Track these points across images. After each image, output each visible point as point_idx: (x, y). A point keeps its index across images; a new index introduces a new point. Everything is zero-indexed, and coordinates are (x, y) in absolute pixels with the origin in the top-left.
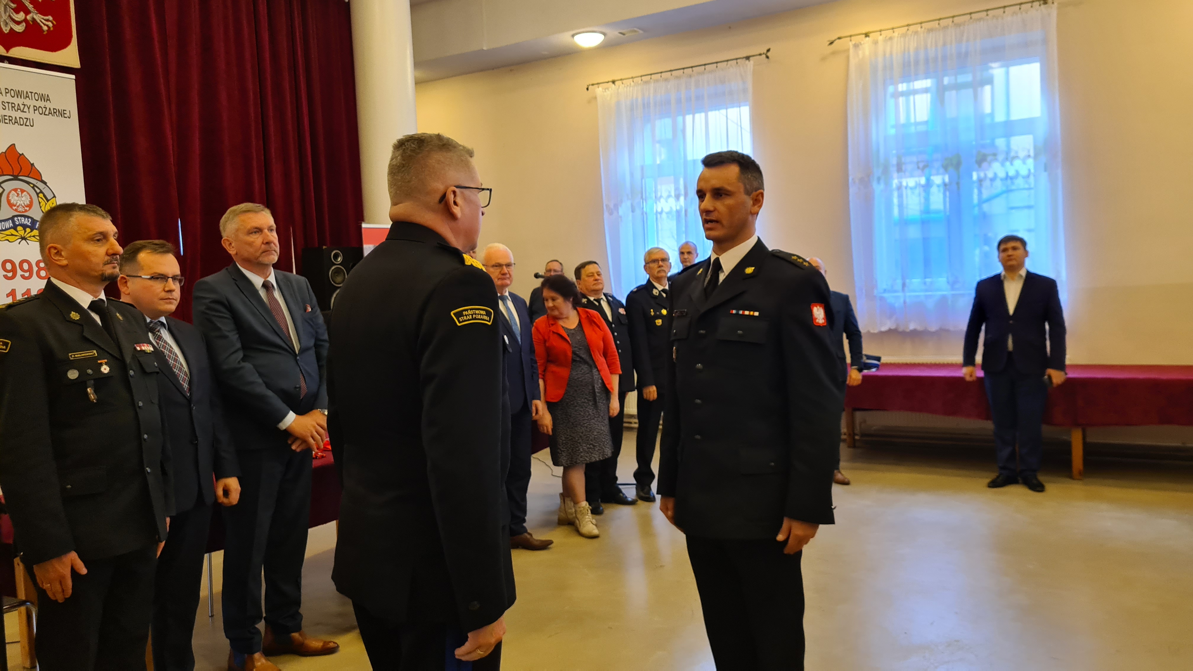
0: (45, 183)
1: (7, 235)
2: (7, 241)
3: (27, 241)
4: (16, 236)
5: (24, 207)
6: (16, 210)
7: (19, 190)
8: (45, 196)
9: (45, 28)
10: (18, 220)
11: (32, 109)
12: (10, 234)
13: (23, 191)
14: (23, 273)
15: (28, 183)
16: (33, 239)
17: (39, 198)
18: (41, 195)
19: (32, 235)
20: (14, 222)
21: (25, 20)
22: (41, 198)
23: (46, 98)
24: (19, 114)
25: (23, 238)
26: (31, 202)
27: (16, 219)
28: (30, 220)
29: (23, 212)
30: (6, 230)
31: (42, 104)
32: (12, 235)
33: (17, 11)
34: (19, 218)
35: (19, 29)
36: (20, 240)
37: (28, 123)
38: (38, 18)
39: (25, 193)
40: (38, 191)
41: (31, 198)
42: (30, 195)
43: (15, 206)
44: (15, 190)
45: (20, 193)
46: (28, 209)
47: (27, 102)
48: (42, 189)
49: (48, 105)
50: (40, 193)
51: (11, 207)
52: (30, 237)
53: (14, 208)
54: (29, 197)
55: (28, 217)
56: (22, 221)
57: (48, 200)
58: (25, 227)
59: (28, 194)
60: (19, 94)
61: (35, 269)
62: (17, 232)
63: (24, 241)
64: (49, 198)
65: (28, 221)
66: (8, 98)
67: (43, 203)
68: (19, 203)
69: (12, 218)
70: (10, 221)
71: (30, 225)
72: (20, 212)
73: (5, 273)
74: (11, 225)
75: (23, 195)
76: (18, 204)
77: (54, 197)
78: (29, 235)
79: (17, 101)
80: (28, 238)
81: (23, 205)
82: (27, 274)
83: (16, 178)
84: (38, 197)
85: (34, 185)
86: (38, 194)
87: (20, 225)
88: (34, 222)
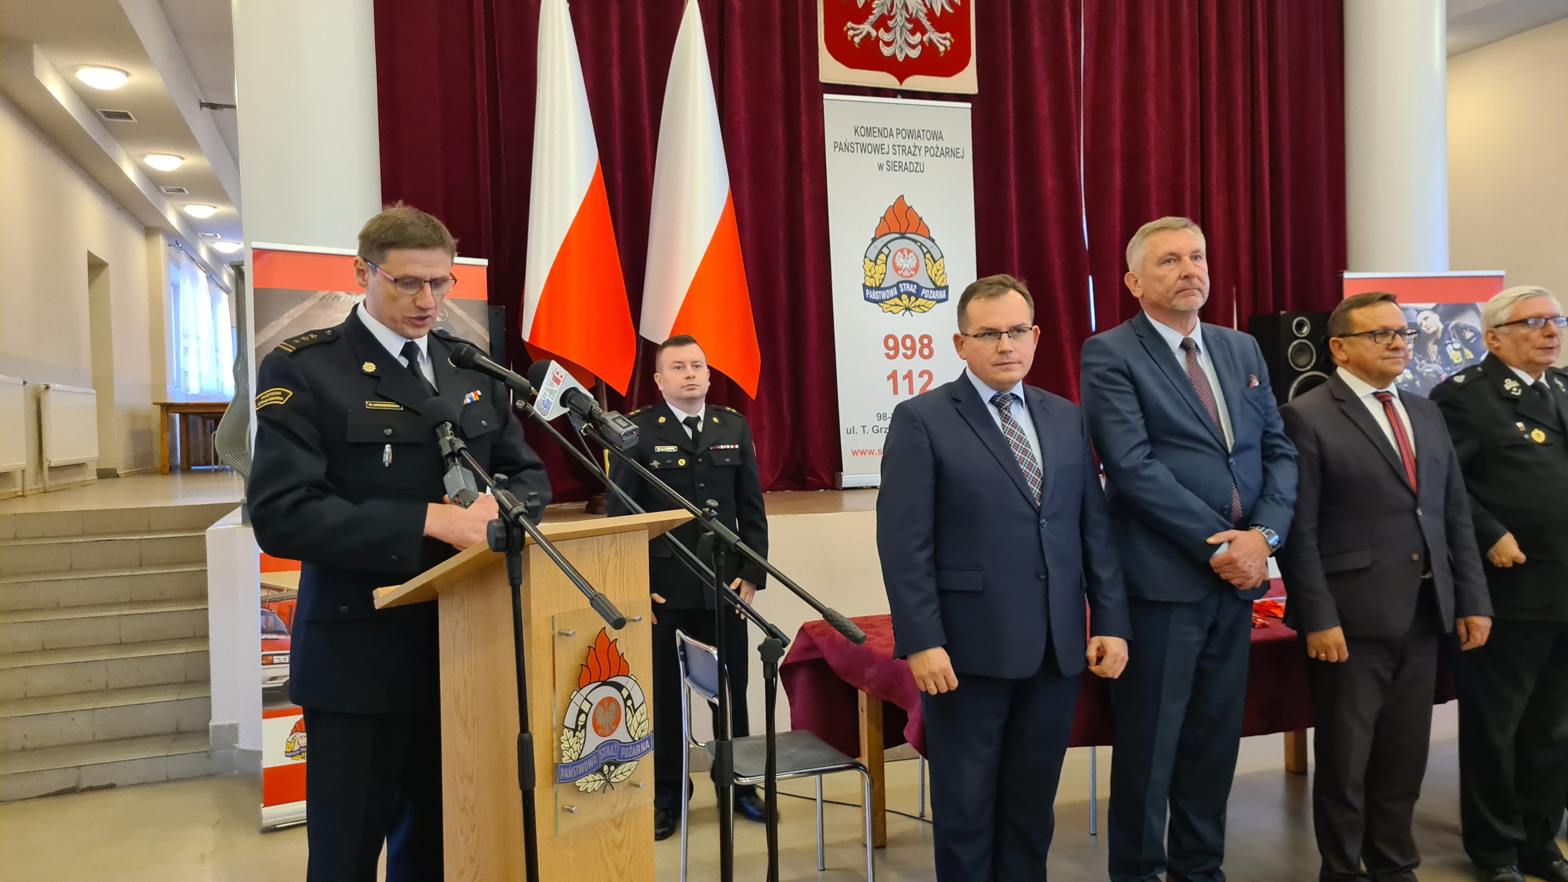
0: (933, 241)
1: (891, 305)
2: (891, 313)
3: (911, 311)
4: (900, 306)
5: (909, 271)
6: (901, 275)
7: (905, 251)
8: (932, 256)
9: (942, 49)
10: (903, 287)
11: (923, 150)
12: (894, 304)
13: (909, 252)
14: (905, 351)
15: (915, 241)
16: (918, 309)
17: (926, 260)
18: (928, 256)
19: (917, 305)
20: (898, 289)
21: (922, 43)
22: (928, 259)
23: (937, 136)
24: (910, 158)
25: (908, 309)
26: (918, 264)
27: (901, 285)
28: (915, 286)
29: (908, 277)
30: (890, 299)
31: (933, 143)
32: (896, 305)
33: (913, 32)
34: (904, 284)
35: (915, 54)
36: (904, 311)
37: (919, 168)
38: (934, 36)
39: (911, 254)
40: (925, 250)
41: (917, 260)
42: (917, 257)
43: (900, 270)
44: (902, 251)
45: (906, 254)
46: (913, 273)
47: (919, 142)
48: (929, 248)
49: (941, 144)
50: (927, 252)
51: (897, 272)
52: (914, 307)
53: (900, 272)
54: (915, 258)
55: (914, 283)
56: (907, 287)
57: (935, 262)
58: (909, 294)
59: (915, 254)
60: (910, 134)
61: (918, 346)
62: (901, 300)
63: (908, 312)
64: (936, 259)
65: (914, 288)
66: (899, 141)
67: (929, 266)
68: (905, 266)
69: (897, 285)
70: (895, 288)
71: (915, 292)
72: (905, 277)
73: (887, 351)
74: (896, 293)
75: (909, 256)
76: (904, 268)
77: (942, 257)
78: (913, 305)
79: (908, 142)
80: (913, 309)
81: (909, 268)
82: (909, 353)
83: (903, 236)
84: (925, 257)
85: (922, 244)
86: (925, 254)
87: (905, 293)
88: (919, 288)
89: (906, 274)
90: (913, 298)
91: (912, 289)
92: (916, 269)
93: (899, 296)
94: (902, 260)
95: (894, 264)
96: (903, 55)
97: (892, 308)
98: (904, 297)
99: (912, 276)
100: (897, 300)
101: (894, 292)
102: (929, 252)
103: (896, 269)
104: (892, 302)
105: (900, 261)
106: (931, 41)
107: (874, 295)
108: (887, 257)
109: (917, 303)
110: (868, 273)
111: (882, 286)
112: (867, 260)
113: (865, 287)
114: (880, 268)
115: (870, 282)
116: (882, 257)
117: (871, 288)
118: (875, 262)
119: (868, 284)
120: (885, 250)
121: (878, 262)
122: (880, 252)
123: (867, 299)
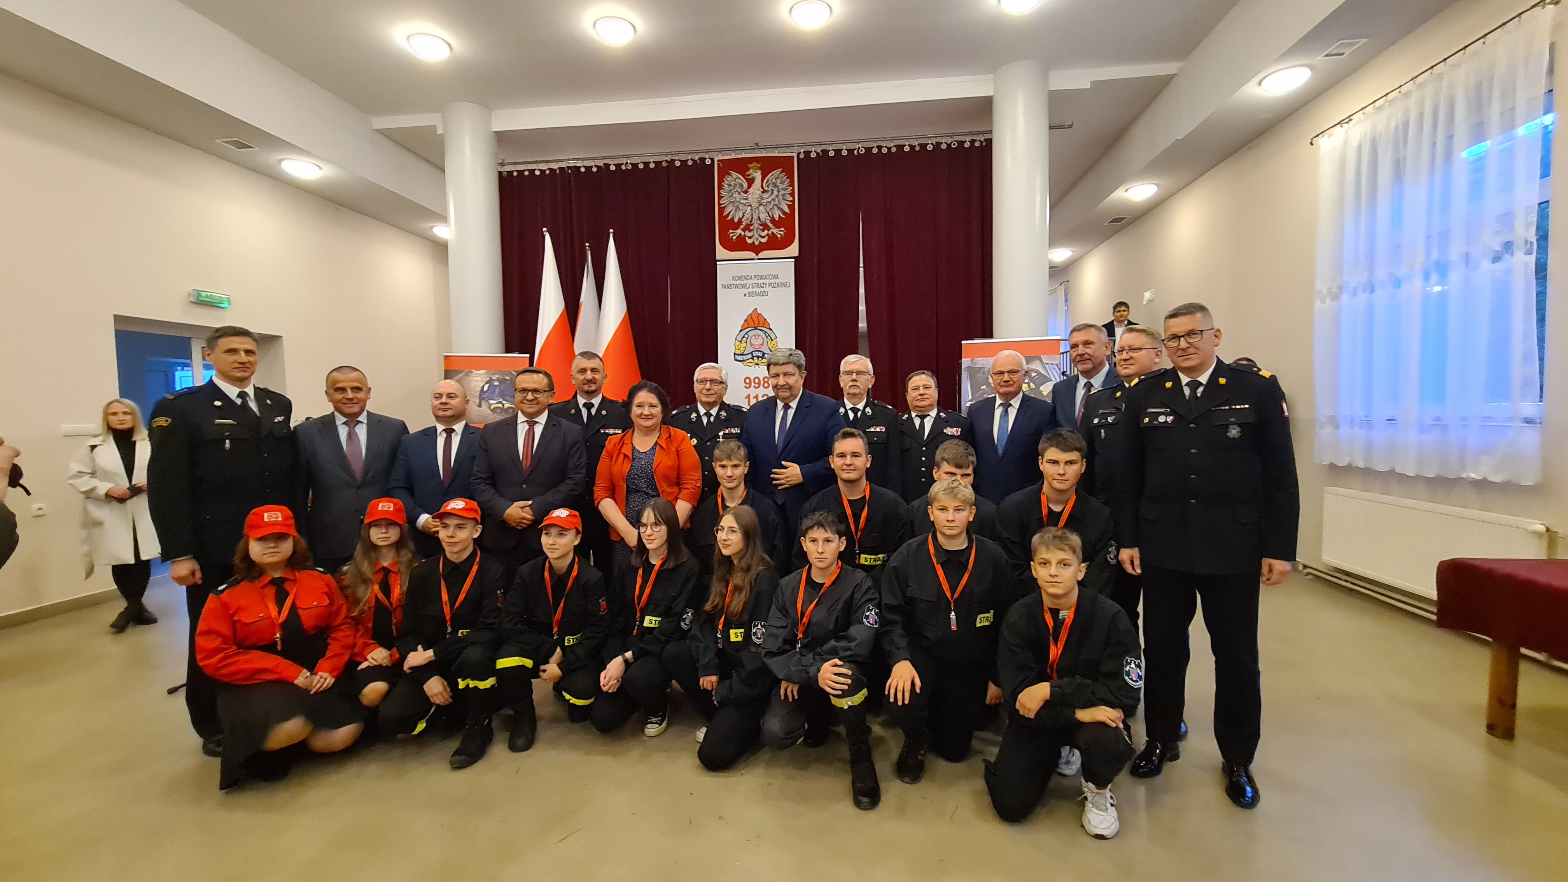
0: (771, 330)
2: (748, 366)
4: (753, 363)
5: (759, 346)
6: (754, 348)
7: (757, 336)
8: (771, 338)
9: (779, 236)
10: (755, 353)
11: (767, 285)
12: (750, 362)
13: (759, 336)
15: (762, 330)
16: (762, 364)
18: (769, 338)
20: (752, 355)
21: (768, 235)
23: (776, 277)
24: (761, 289)
25: (757, 364)
26: (763, 342)
29: (758, 349)
30: (748, 359)
31: (773, 281)
33: (763, 230)
35: (764, 240)
36: (755, 365)
37: (765, 294)
38: (775, 231)
40: (767, 335)
41: (763, 339)
43: (754, 345)
44: (755, 336)
47: (766, 281)
48: (769, 333)
49: (777, 281)
55: (761, 351)
57: (772, 340)
59: (762, 337)
60: (761, 277)
62: (754, 360)
63: (757, 366)
66: (756, 281)
68: (756, 343)
69: (751, 353)
71: (762, 356)
75: (759, 338)
77: (776, 338)
78: (760, 362)
79: (760, 282)
80: (759, 364)
81: (758, 344)
83: (756, 328)
84: (767, 339)
85: (766, 332)
86: (767, 337)
87: (756, 356)
88: (764, 354)
89: (757, 347)
90: (760, 359)
91: (760, 354)
92: (762, 345)
93: (752, 358)
94: (755, 340)
95: (751, 342)
96: (758, 242)
97: (748, 364)
98: (755, 358)
99: (760, 348)
100: (751, 360)
101: (750, 356)
102: (769, 336)
103: (752, 345)
104: (748, 361)
105: (754, 341)
106: (772, 232)
107: (740, 358)
108: (747, 339)
109: (762, 361)
110: (737, 347)
111: (745, 353)
112: (736, 341)
113: (735, 354)
114: (744, 345)
115: (738, 352)
116: (745, 339)
117: (738, 355)
118: (741, 342)
119: (737, 353)
120: (746, 336)
121: (743, 342)
122: (744, 337)
123: (736, 360)
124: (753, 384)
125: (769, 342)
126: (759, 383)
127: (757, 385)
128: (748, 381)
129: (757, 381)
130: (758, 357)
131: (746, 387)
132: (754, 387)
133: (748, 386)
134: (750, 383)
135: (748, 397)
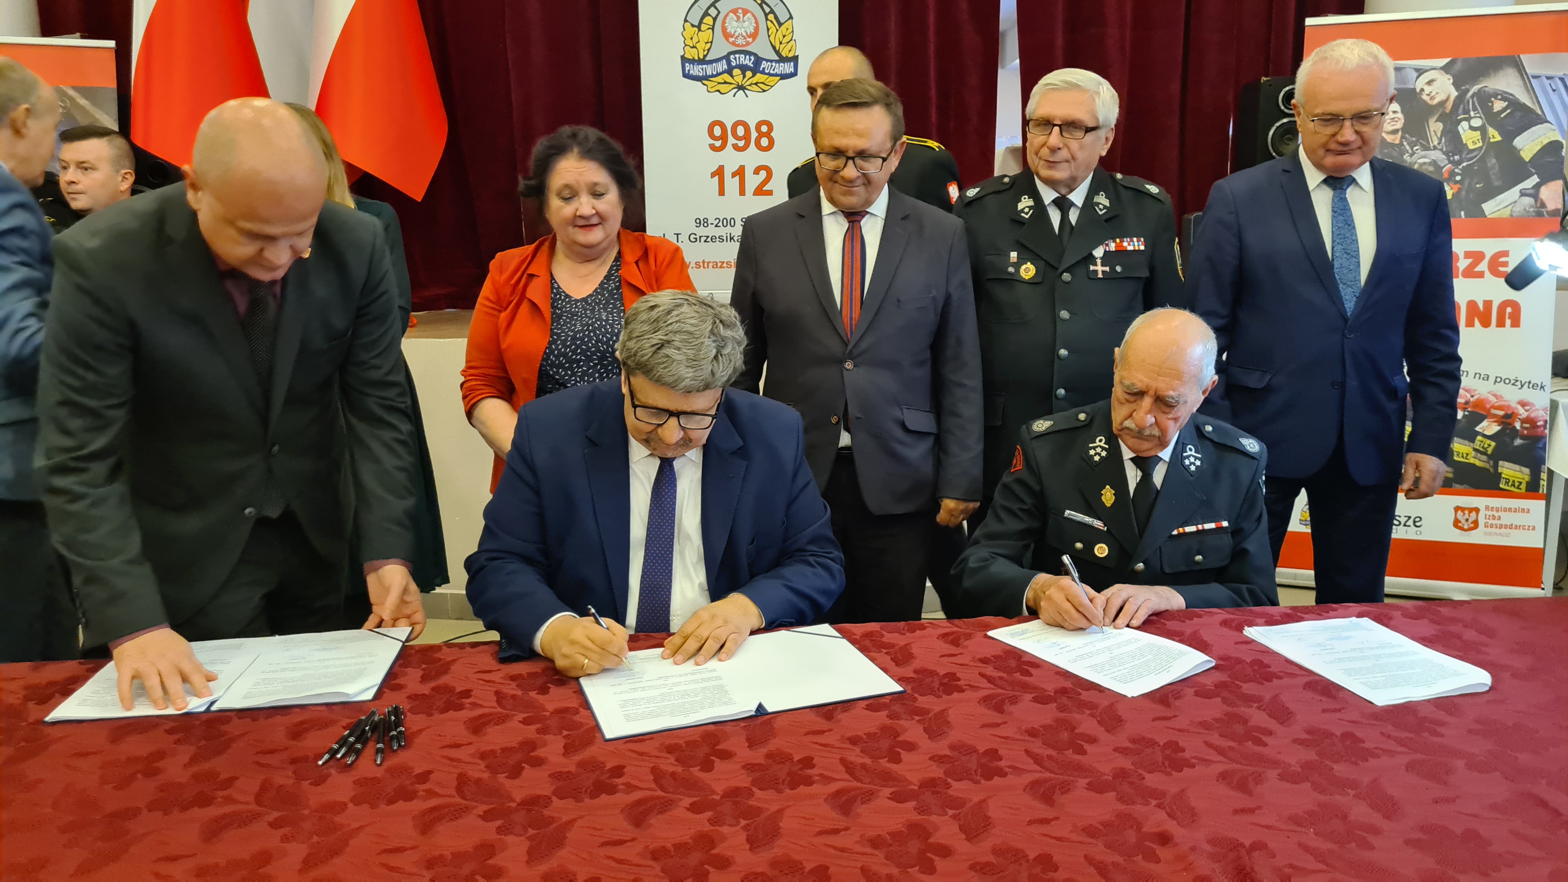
1: (719, 83)
2: (718, 93)
3: (746, 91)
4: (731, 84)
5: (745, 38)
7: (740, 11)
8: (776, 18)
10: (735, 59)
12: (723, 81)
13: (745, 12)
14: (735, 142)
16: (755, 88)
17: (768, 22)
18: (771, 17)
19: (754, 82)
20: (729, 63)
22: (771, 21)
25: (741, 88)
26: (757, 29)
27: (732, 57)
28: (752, 58)
29: (743, 46)
30: (718, 75)
32: (725, 83)
34: (737, 56)
36: (736, 90)
39: (749, 15)
40: (767, 10)
41: (757, 22)
43: (732, 36)
45: (741, 15)
46: (750, 40)
48: (773, 7)
50: (770, 13)
51: (727, 40)
52: (750, 85)
53: (731, 40)
54: (754, 21)
55: (750, 53)
56: (741, 59)
57: (780, 24)
59: (753, 15)
61: (754, 135)
62: (732, 77)
63: (741, 91)
64: (782, 22)
65: (750, 60)
68: (739, 31)
69: (727, 58)
70: (724, 61)
71: (752, 66)
72: (738, 46)
73: (712, 142)
74: (725, 67)
75: (746, 18)
76: (737, 34)
77: (791, 18)
78: (749, 83)
80: (748, 87)
81: (744, 34)
85: (763, 2)
86: (766, 15)
87: (738, 67)
88: (758, 60)
89: (740, 41)
90: (749, 74)
91: (748, 61)
92: (754, 35)
93: (729, 71)
94: (735, 24)
95: (724, 29)
97: (719, 87)
98: (737, 72)
99: (748, 44)
100: (726, 77)
101: (722, 66)
102: (772, 12)
103: (727, 35)
104: (719, 79)
105: (732, 26)
107: (696, 70)
108: (715, 19)
109: (754, 80)
110: (689, 42)
111: (707, 58)
112: (687, 24)
113: (684, 59)
114: (706, 35)
115: (691, 54)
116: (708, 20)
117: (692, 61)
118: (699, 27)
119: (688, 56)
120: (713, 12)
121: (704, 27)
122: (706, 14)
123: (686, 75)
124: (731, 140)
125: (773, 30)
126: (747, 137)
127: (741, 143)
128: (717, 131)
129: (741, 131)
130: (744, 69)
131: (713, 148)
132: (736, 147)
133: (718, 144)
134: (724, 138)
135: (719, 172)
